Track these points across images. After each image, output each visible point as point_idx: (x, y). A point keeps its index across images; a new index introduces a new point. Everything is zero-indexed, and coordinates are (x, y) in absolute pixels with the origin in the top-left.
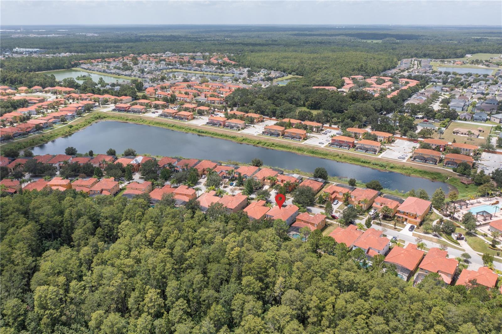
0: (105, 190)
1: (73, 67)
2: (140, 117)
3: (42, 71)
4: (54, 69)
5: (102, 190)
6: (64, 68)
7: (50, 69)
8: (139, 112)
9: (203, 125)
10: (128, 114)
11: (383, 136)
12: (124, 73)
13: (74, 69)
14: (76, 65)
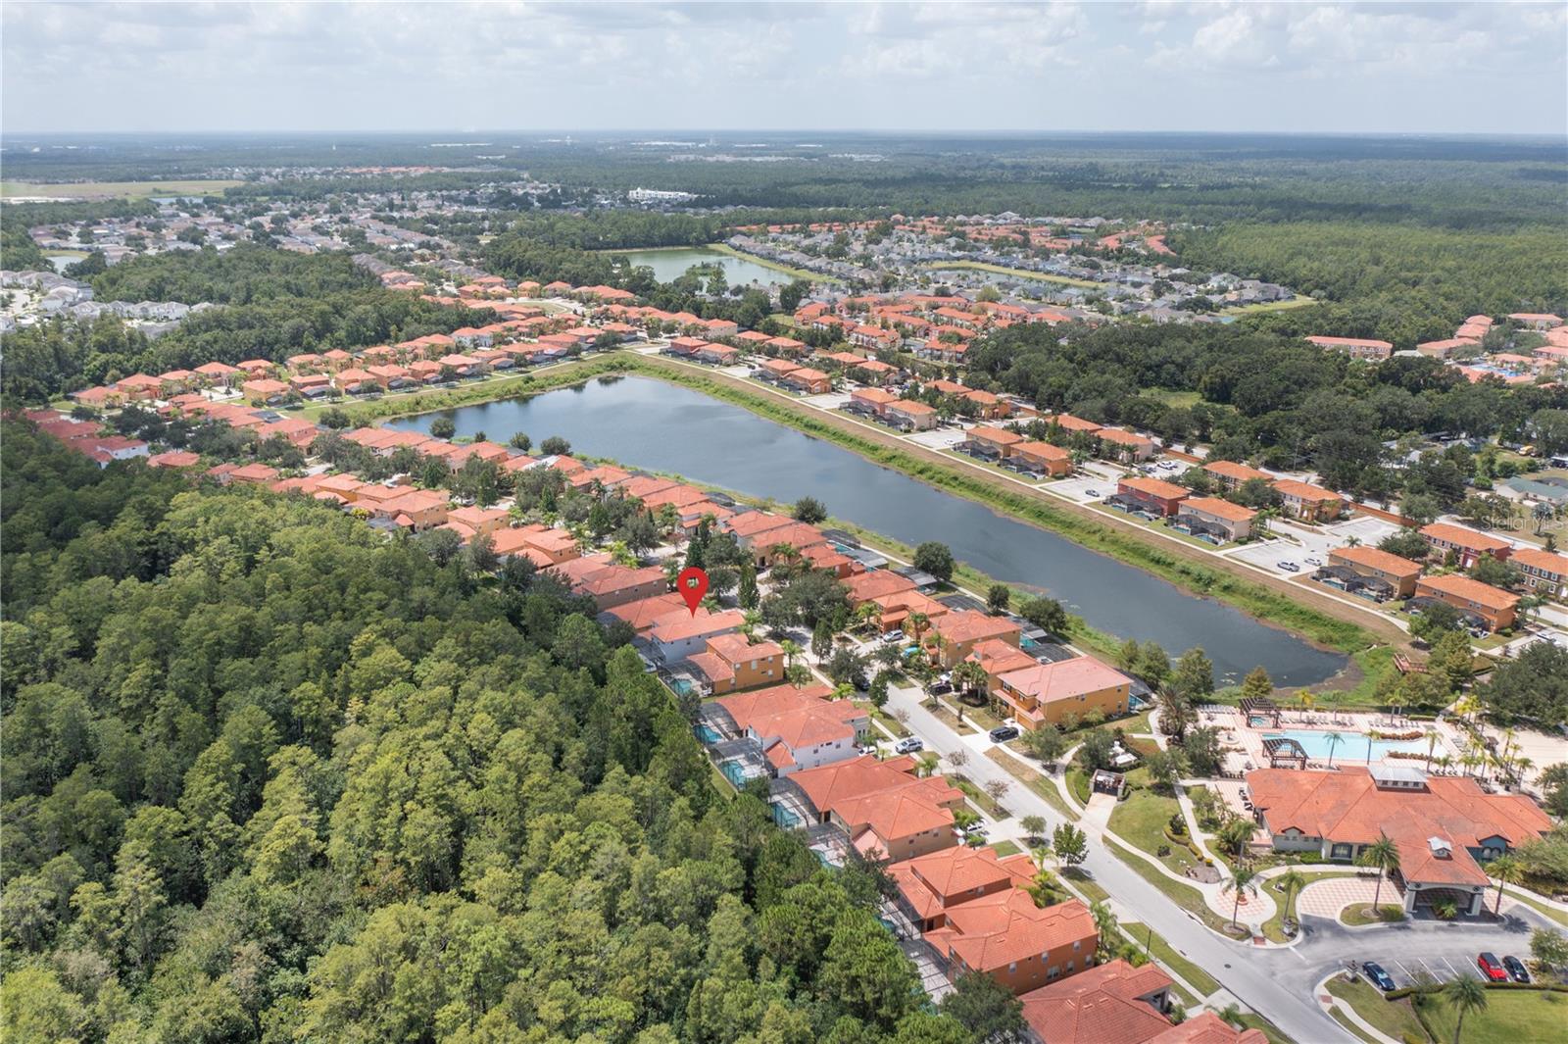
0: (406, 514)
1: (712, 241)
2: (708, 374)
3: (632, 247)
4: (662, 245)
5: (399, 512)
6: (688, 244)
7: (654, 245)
8: (718, 361)
9: (833, 410)
10: (691, 365)
11: (1301, 496)
12: (810, 264)
13: (711, 246)
14: (721, 238)
